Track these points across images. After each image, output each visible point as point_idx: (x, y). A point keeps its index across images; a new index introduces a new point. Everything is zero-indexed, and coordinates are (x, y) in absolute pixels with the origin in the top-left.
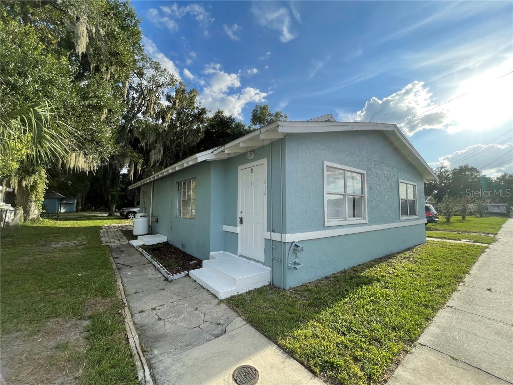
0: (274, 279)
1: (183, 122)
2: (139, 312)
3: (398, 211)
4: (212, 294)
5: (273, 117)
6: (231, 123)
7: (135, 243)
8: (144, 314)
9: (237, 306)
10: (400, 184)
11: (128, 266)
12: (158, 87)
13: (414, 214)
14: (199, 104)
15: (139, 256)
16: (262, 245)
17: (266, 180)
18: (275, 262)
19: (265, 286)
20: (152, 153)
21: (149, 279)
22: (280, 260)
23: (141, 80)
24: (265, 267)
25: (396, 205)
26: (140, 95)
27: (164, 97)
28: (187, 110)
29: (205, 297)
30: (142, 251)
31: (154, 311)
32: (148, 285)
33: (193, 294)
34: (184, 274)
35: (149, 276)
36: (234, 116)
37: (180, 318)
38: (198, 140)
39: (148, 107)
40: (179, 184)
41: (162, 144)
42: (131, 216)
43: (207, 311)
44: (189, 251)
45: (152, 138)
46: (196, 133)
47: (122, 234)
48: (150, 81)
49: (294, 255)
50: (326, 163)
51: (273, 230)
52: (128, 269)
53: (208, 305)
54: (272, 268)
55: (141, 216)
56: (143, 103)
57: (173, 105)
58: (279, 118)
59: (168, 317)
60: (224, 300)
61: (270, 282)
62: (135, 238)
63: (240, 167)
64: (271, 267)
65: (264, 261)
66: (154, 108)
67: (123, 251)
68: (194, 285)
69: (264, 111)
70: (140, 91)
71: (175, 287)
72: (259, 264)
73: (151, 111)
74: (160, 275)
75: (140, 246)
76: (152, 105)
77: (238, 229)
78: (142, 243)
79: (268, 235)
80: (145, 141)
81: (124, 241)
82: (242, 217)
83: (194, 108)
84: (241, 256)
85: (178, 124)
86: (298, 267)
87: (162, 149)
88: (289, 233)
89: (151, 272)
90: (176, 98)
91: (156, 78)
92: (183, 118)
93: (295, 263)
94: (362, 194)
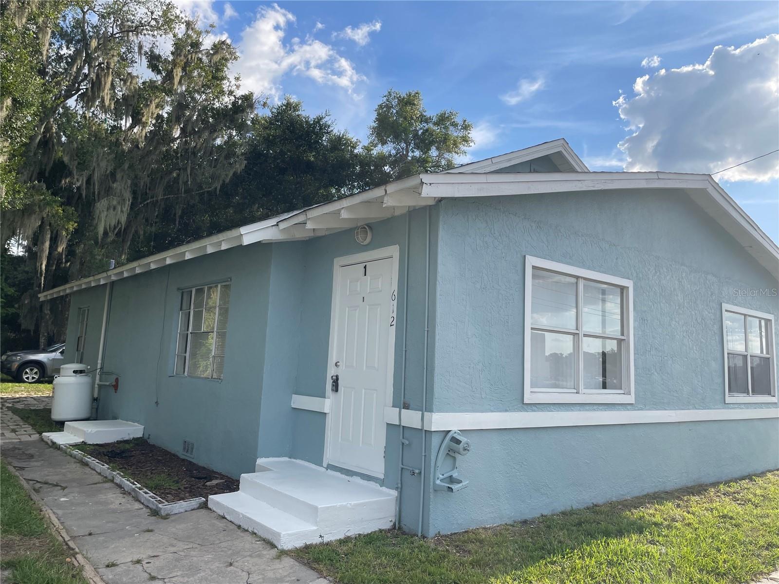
0: (403, 514)
1: (189, 128)
2: (108, 566)
3: (720, 380)
4: (264, 540)
5: (431, 125)
6: (319, 135)
7: (59, 438)
8: (118, 570)
9: (317, 560)
10: (725, 314)
11: (57, 485)
12: (128, 31)
13: (768, 392)
14: (233, 82)
15: (75, 467)
16: (378, 440)
17: (396, 293)
18: (407, 474)
19: (381, 531)
20: (101, 205)
21: (114, 511)
22: (417, 471)
23: (84, 13)
24: (384, 489)
25: (715, 366)
26: (78, 52)
27: (144, 57)
28: (204, 97)
29: (247, 546)
30: (84, 455)
31: (138, 566)
32: (113, 522)
33: (219, 539)
34: (195, 502)
35: (112, 506)
36: (327, 118)
37: (196, 577)
38: (227, 175)
39: (97, 85)
40: (184, 293)
41: (129, 182)
42: (30, 374)
43: (253, 569)
44: (201, 459)
45: (103, 164)
46: (222, 159)
47: (16, 418)
48: (109, 14)
49: (449, 461)
50: (532, 261)
51: (404, 403)
52: (57, 491)
53: (256, 560)
54: (401, 490)
55: (75, 372)
56: (86, 71)
57: (165, 80)
58: (446, 128)
59: (171, 575)
60: (290, 551)
61: (395, 524)
62: (60, 426)
63: (338, 261)
64: (397, 489)
65: (382, 477)
66: (113, 87)
67: (31, 456)
68: (221, 524)
69: (409, 108)
70: (78, 41)
71: (178, 527)
72: (372, 484)
73: (106, 93)
74: (137, 505)
75: (76, 446)
76: (110, 78)
77: (327, 405)
78: (79, 440)
79: (392, 415)
80: (86, 173)
81: (27, 435)
82: (337, 377)
83: (222, 92)
84: (330, 467)
85: (177, 133)
86: (455, 487)
87: (128, 195)
88: (440, 411)
89: (114, 499)
90: (174, 63)
91: (126, 8)
92: (191, 116)
93: (451, 480)
94: (622, 334)
